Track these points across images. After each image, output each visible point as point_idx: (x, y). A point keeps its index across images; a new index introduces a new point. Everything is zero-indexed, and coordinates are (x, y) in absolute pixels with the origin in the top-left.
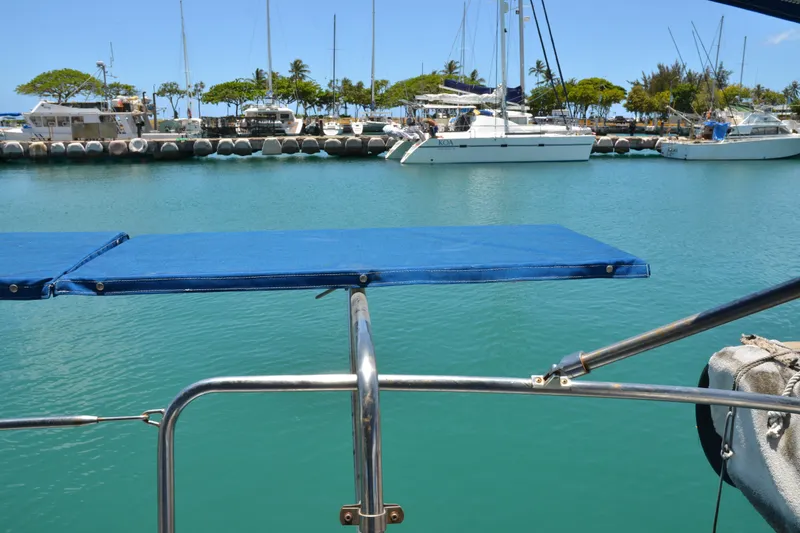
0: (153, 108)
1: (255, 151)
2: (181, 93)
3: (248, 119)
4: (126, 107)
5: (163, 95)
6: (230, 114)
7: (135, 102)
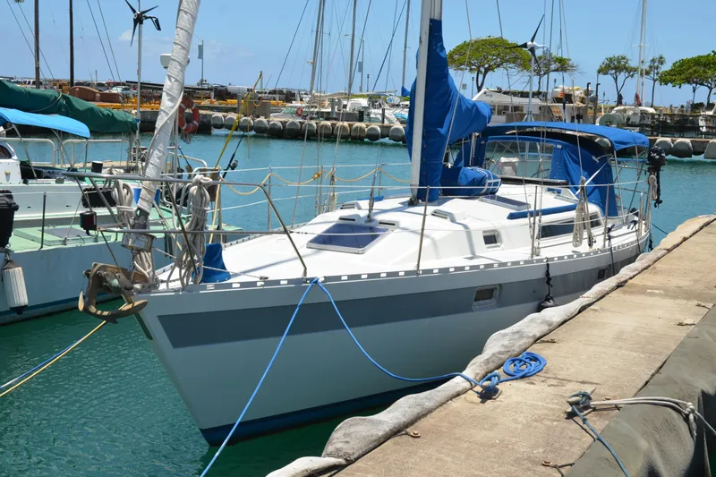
4: (568, 98)
7: (577, 93)
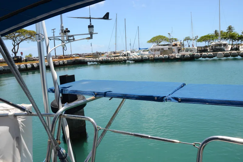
0: (183, 45)
1: (214, 57)
2: (191, 40)
3: (212, 46)
4: (176, 45)
5: (186, 41)
6: (206, 45)
7: (178, 43)
